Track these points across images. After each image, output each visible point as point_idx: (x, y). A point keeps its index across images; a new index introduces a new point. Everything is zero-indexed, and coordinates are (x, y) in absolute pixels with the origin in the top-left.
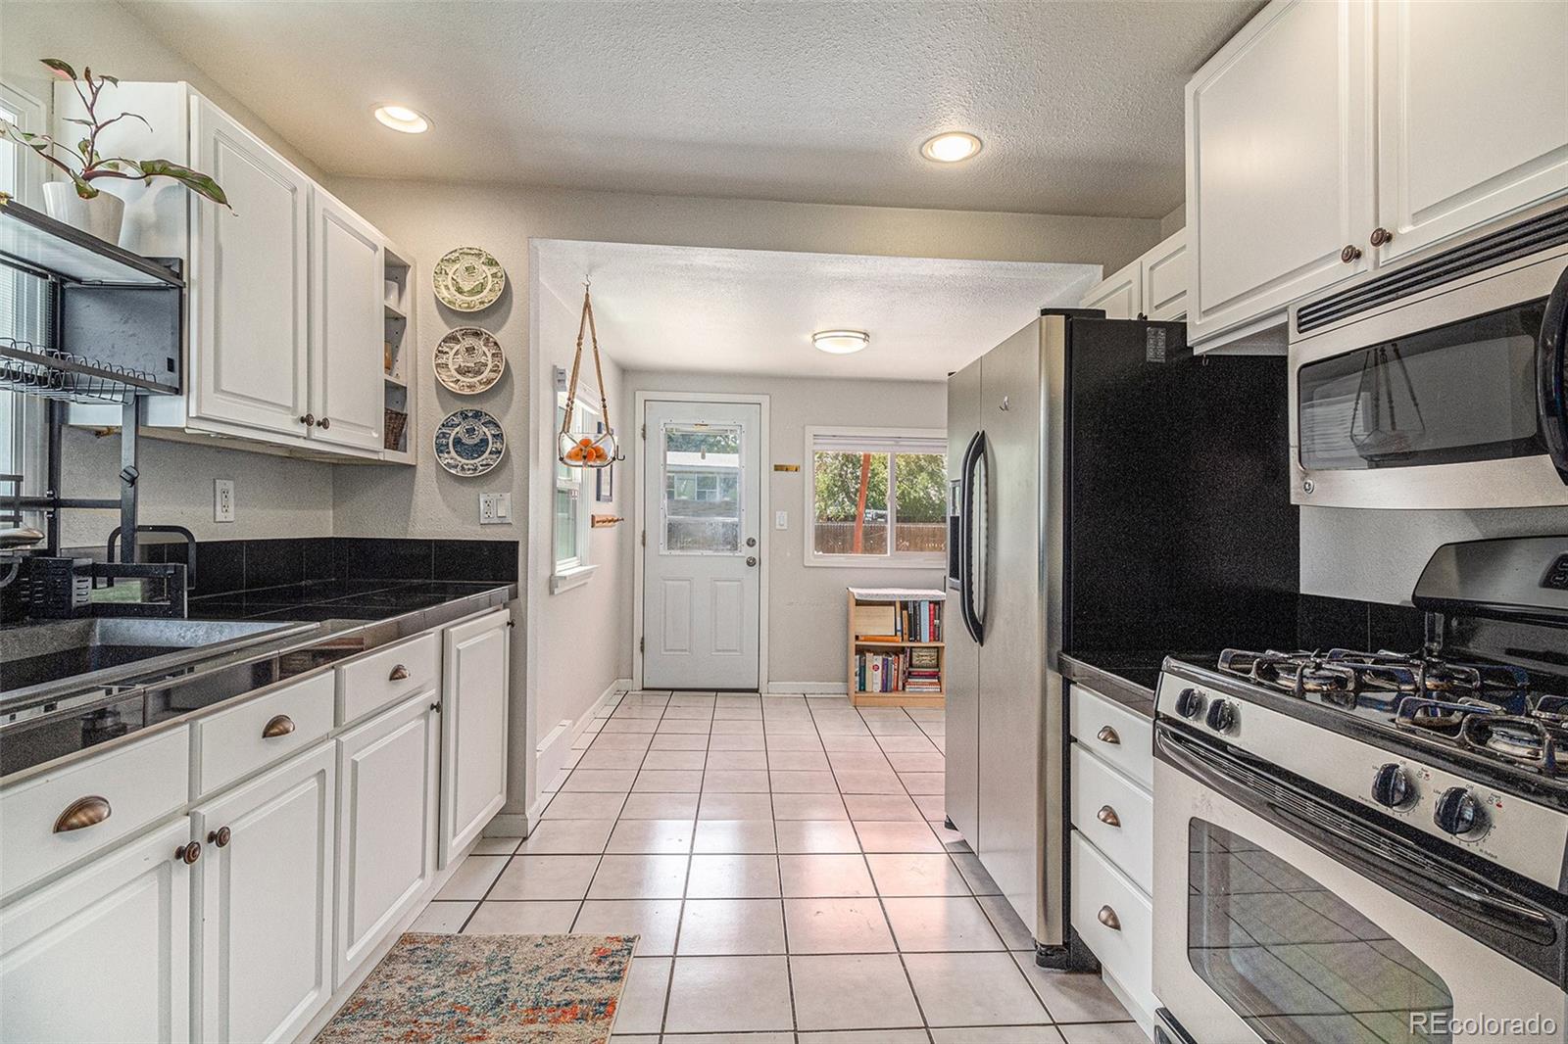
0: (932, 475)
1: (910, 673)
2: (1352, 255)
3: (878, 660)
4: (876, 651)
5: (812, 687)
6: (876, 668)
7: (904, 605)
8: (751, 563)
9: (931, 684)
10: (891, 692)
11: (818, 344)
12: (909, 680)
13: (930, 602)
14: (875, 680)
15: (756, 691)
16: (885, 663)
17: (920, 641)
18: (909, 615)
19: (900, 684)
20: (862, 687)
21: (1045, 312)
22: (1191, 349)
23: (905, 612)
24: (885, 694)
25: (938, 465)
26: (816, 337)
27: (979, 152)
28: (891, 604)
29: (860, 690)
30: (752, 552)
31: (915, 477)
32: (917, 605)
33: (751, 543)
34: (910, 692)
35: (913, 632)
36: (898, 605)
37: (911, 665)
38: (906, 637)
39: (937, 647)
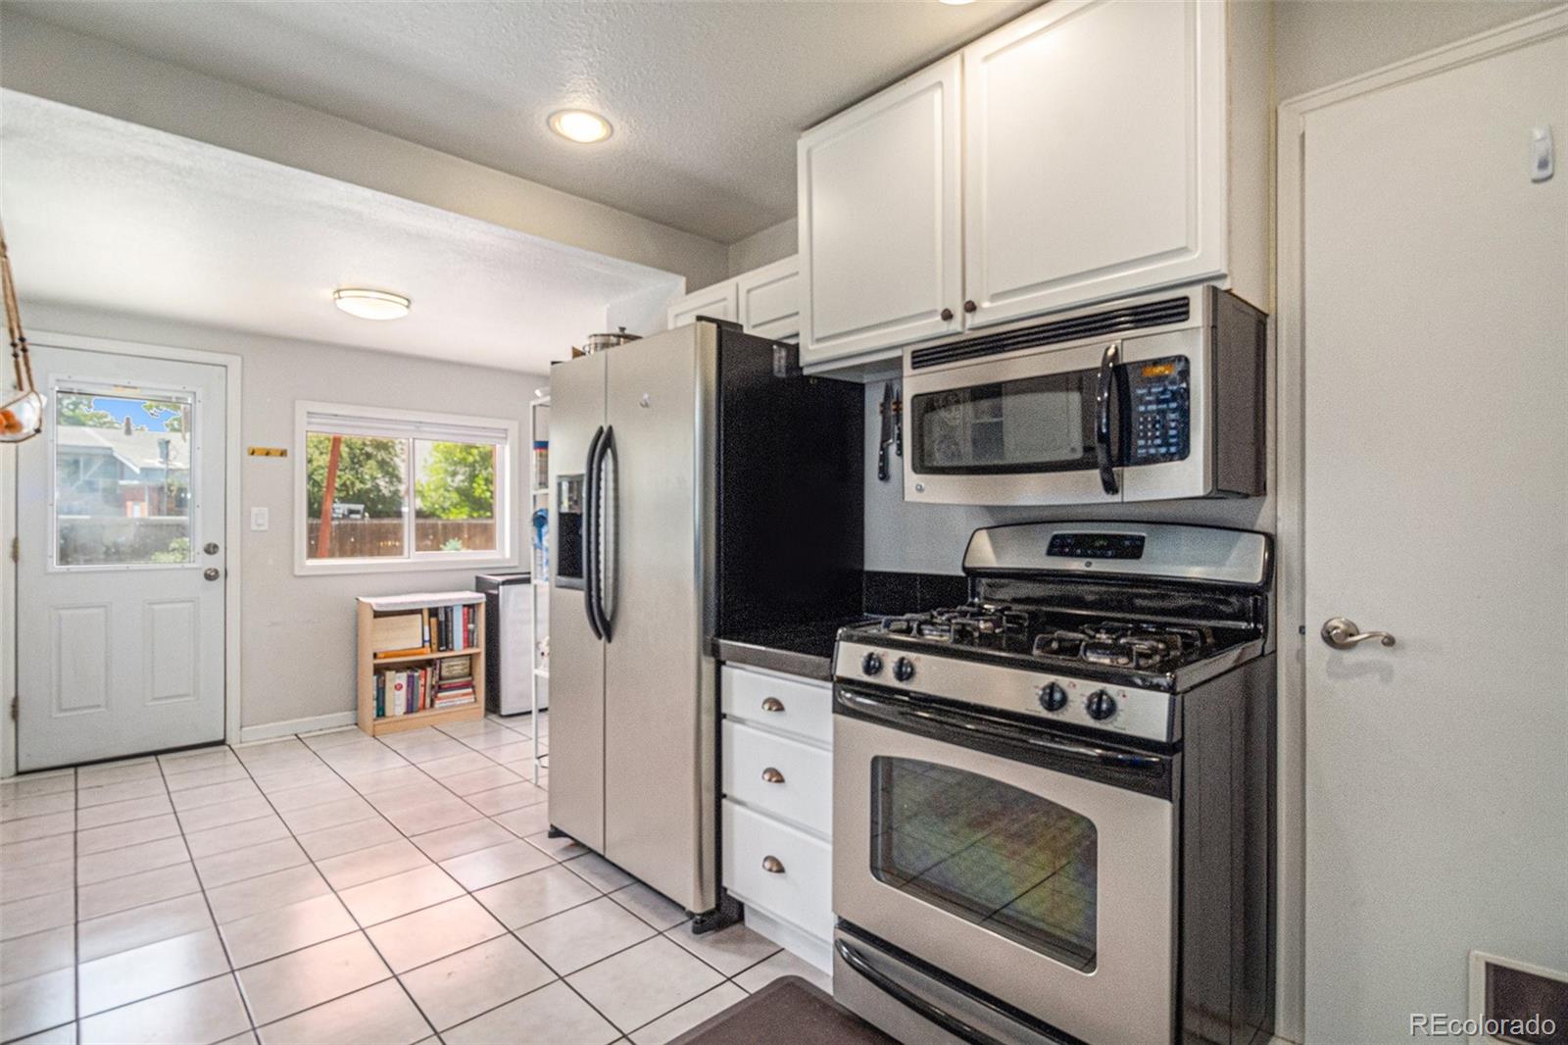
0: (383, 465)
1: (440, 687)
2: (947, 316)
3: (402, 678)
4: (398, 668)
5: (305, 724)
6: (398, 687)
7: (433, 612)
8: (211, 576)
9: (464, 695)
10: (417, 711)
11: (340, 304)
12: (440, 695)
13: (464, 606)
14: (397, 701)
15: (222, 743)
16: (411, 681)
17: (452, 650)
18: (439, 624)
19: (428, 701)
20: (381, 712)
21: (700, 318)
22: (801, 369)
23: (433, 620)
24: (410, 716)
25: (390, 453)
26: (342, 294)
27: (608, 138)
28: (420, 611)
29: (378, 715)
30: (214, 562)
31: (361, 466)
32: (448, 610)
33: (211, 549)
34: (442, 708)
35: (444, 639)
36: (426, 614)
37: (441, 678)
38: (435, 647)
39: (470, 655)
